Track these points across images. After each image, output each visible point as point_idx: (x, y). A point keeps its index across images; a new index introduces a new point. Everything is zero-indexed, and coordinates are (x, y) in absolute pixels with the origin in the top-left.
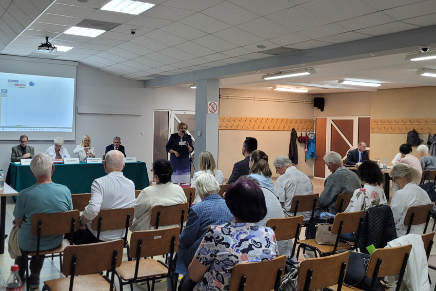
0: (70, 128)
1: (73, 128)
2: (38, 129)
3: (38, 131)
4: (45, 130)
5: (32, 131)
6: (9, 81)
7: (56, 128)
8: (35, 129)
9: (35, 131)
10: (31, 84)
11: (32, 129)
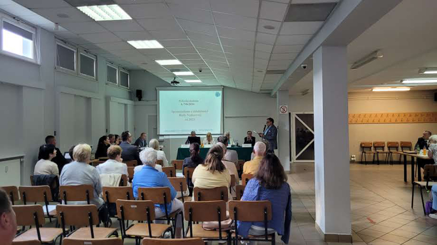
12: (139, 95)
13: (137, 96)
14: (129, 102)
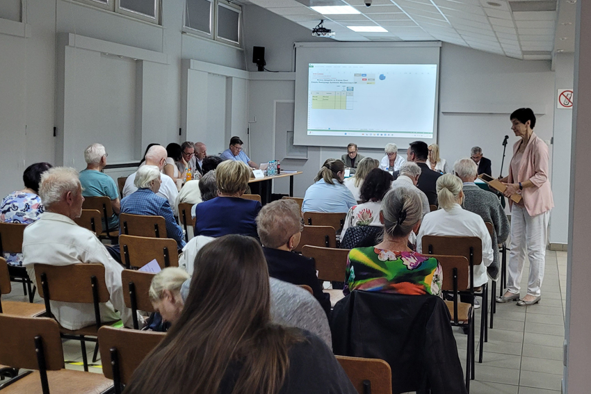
0: (430, 133)
1: (433, 133)
2: (387, 134)
3: (387, 136)
4: (396, 135)
5: (380, 136)
6: (355, 75)
7: (410, 132)
8: (383, 134)
9: (383, 136)
10: (382, 77)
11: (380, 133)
12: (259, 58)
13: (254, 62)
14: (237, 74)
